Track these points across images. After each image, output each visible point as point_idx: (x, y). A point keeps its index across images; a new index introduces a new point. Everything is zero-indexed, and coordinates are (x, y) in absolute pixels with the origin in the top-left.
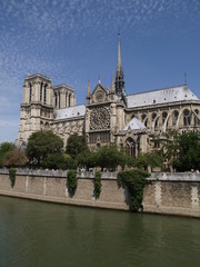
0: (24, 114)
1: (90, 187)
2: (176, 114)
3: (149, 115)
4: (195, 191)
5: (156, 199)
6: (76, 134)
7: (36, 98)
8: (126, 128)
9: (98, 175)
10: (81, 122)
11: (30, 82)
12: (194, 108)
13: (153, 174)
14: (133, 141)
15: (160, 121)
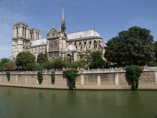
0: (14, 43)
1: (50, 78)
2: (90, 42)
3: (78, 43)
4: (99, 78)
5: (81, 83)
6: (42, 53)
7: (20, 35)
8: (67, 50)
9: (53, 73)
10: (44, 47)
11: (17, 26)
12: (98, 40)
13: (80, 71)
14: (70, 56)
15: (83, 46)
